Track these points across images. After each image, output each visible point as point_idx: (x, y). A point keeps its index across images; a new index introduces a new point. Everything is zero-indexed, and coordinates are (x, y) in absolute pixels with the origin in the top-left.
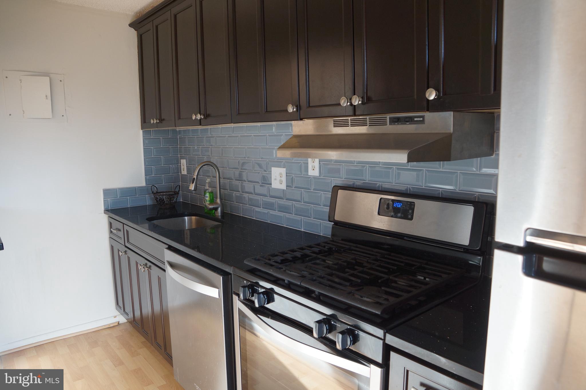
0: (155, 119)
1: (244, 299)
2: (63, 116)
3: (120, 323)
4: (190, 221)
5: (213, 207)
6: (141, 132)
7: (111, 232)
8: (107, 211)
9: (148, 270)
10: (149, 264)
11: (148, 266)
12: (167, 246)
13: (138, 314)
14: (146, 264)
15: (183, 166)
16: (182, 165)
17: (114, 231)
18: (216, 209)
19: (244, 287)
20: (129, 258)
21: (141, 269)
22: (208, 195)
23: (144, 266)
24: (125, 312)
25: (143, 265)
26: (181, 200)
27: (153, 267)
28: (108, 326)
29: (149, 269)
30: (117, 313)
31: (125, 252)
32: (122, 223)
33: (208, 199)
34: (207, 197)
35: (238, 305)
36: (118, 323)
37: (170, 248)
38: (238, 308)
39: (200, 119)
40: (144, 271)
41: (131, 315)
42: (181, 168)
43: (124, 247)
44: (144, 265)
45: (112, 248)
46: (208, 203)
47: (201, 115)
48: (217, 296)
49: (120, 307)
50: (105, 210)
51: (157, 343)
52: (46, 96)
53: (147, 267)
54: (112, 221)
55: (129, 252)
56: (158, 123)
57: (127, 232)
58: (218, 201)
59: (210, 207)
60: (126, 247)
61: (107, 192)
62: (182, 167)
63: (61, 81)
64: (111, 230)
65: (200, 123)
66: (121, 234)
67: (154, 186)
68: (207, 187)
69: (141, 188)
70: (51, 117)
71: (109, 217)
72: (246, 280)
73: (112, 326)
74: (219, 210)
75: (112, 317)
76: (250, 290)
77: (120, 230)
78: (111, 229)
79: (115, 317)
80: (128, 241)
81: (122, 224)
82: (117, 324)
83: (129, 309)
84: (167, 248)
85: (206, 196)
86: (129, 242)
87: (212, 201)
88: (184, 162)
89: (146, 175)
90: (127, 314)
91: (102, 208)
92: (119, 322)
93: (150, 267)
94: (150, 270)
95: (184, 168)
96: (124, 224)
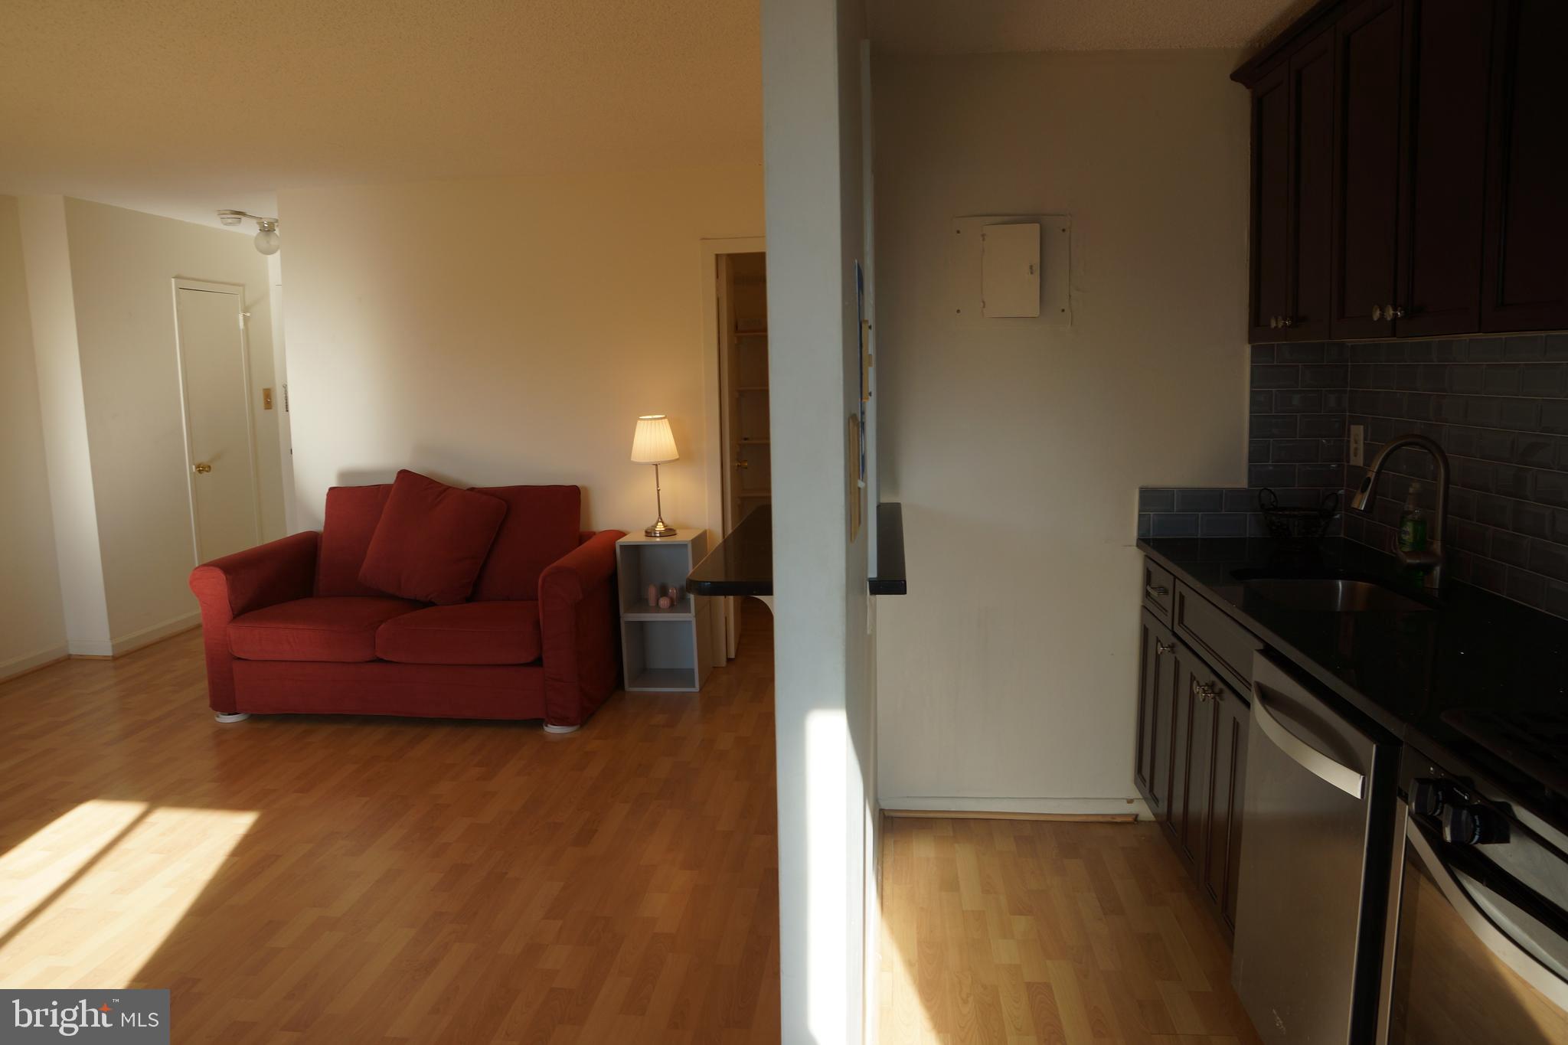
0: (1280, 318)
1: (1416, 813)
2: (1063, 310)
3: (1139, 819)
4: (1349, 592)
5: (1418, 561)
6: (1247, 349)
7: (1147, 594)
8: (1143, 541)
9: (1214, 698)
10: (1220, 685)
11: (1217, 690)
12: (1261, 646)
13: (1178, 807)
14: (1212, 686)
15: (1356, 442)
16: (1352, 439)
17: (1154, 593)
18: (1428, 569)
19: (1423, 782)
20: (1177, 663)
21: (1198, 693)
22: (1409, 528)
23: (1206, 688)
24: (1153, 794)
25: (1204, 684)
26: (1342, 536)
27: (1227, 693)
28: (1109, 819)
29: (1217, 697)
30: (1135, 793)
31: (1172, 647)
32: (1173, 575)
33: (1408, 538)
34: (1406, 533)
35: (1408, 830)
36: (1134, 817)
37: (1269, 652)
38: (1407, 837)
39: (1392, 320)
40: (1204, 700)
41: (1163, 807)
42: (1348, 448)
43: (1171, 633)
44: (1208, 686)
45: (1145, 632)
46: (1406, 549)
47: (1395, 309)
48: (1357, 794)
49: (1143, 780)
50: (1139, 539)
51: (1210, 886)
52: (1031, 267)
53: (1213, 692)
54: (1153, 567)
55: (1181, 648)
56: (1289, 327)
57: (1182, 597)
58: (1437, 547)
59: (1409, 561)
60: (1175, 634)
61: (1149, 497)
62: (1353, 446)
63: (1064, 230)
64: (1147, 591)
65: (1394, 328)
66: (1168, 602)
67: (1270, 491)
68: (1409, 506)
69: (1234, 494)
70: (1036, 312)
71: (1146, 556)
72: (1436, 765)
73: (1119, 820)
74: (1435, 572)
75: (1123, 799)
76: (1440, 793)
77: (1166, 592)
78: (1149, 588)
79: (1130, 801)
80: (1181, 621)
81: (1172, 577)
82: (1130, 819)
83: (1161, 791)
84: (1262, 652)
85: (1404, 529)
86: (1182, 623)
87: (1421, 545)
88: (1358, 431)
89: (1250, 461)
90: (1156, 800)
91: (1134, 533)
92: (1137, 816)
93: (1221, 692)
94: (1220, 702)
95: (1356, 449)
96: (1175, 577)
